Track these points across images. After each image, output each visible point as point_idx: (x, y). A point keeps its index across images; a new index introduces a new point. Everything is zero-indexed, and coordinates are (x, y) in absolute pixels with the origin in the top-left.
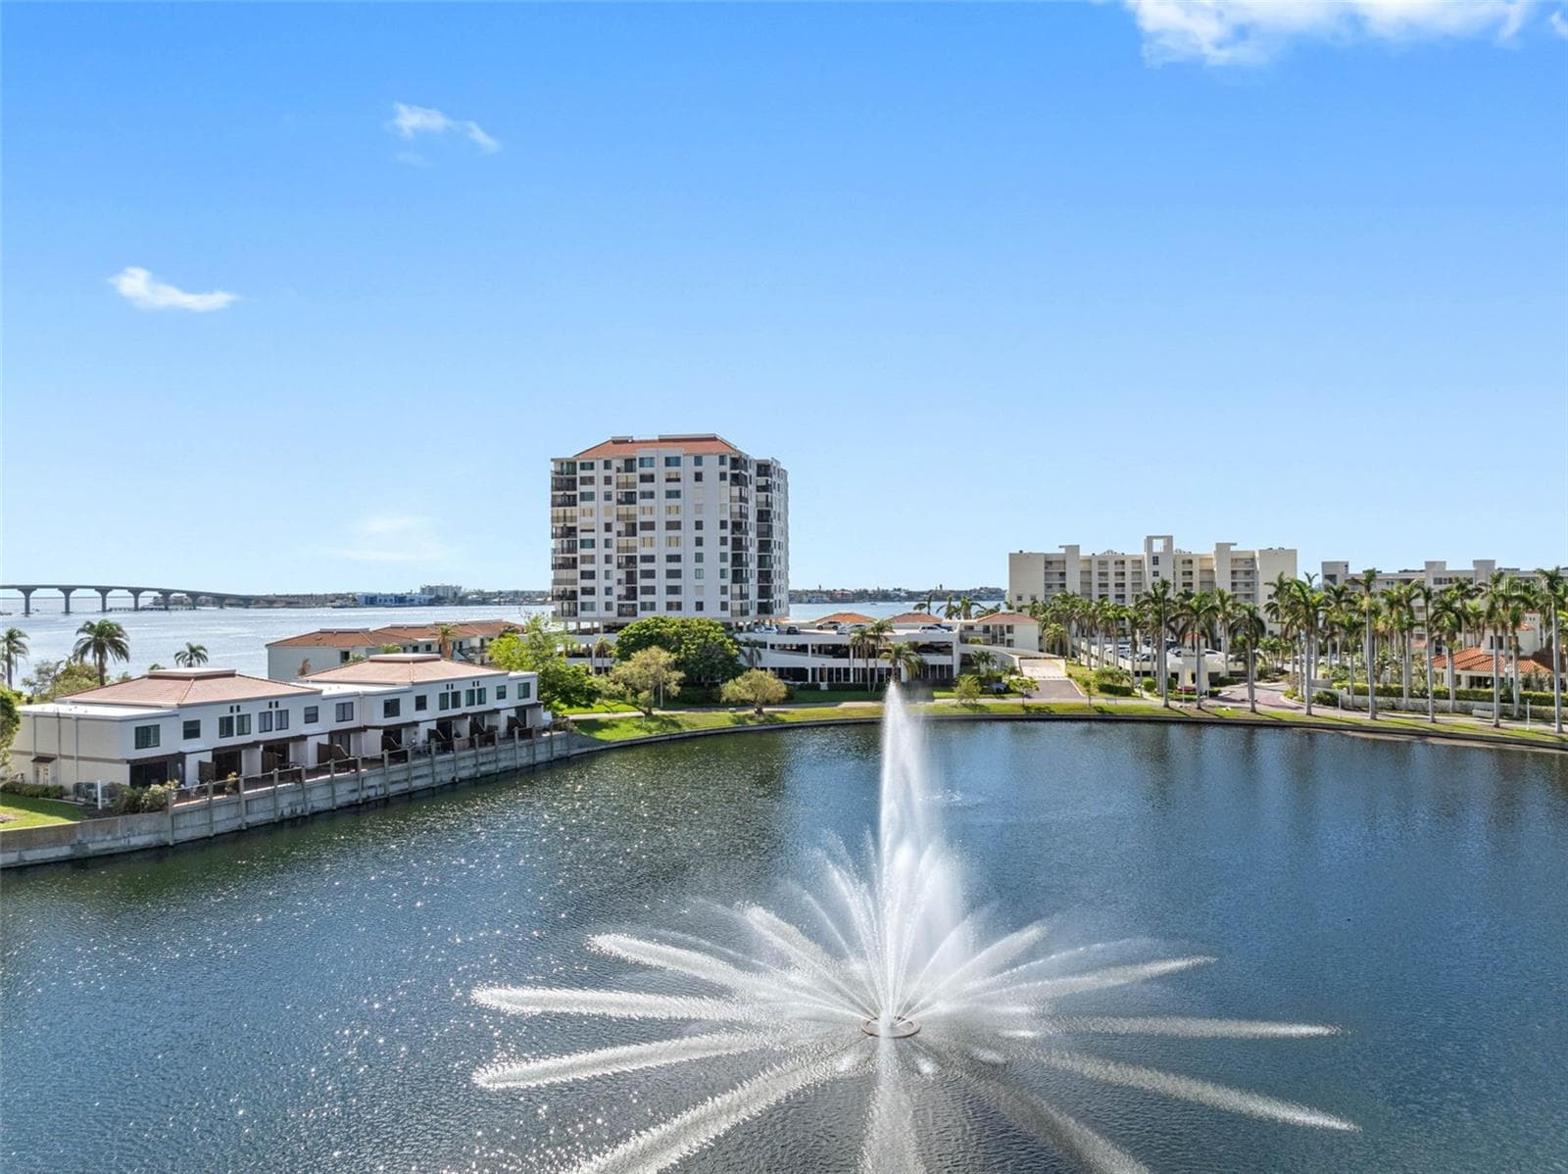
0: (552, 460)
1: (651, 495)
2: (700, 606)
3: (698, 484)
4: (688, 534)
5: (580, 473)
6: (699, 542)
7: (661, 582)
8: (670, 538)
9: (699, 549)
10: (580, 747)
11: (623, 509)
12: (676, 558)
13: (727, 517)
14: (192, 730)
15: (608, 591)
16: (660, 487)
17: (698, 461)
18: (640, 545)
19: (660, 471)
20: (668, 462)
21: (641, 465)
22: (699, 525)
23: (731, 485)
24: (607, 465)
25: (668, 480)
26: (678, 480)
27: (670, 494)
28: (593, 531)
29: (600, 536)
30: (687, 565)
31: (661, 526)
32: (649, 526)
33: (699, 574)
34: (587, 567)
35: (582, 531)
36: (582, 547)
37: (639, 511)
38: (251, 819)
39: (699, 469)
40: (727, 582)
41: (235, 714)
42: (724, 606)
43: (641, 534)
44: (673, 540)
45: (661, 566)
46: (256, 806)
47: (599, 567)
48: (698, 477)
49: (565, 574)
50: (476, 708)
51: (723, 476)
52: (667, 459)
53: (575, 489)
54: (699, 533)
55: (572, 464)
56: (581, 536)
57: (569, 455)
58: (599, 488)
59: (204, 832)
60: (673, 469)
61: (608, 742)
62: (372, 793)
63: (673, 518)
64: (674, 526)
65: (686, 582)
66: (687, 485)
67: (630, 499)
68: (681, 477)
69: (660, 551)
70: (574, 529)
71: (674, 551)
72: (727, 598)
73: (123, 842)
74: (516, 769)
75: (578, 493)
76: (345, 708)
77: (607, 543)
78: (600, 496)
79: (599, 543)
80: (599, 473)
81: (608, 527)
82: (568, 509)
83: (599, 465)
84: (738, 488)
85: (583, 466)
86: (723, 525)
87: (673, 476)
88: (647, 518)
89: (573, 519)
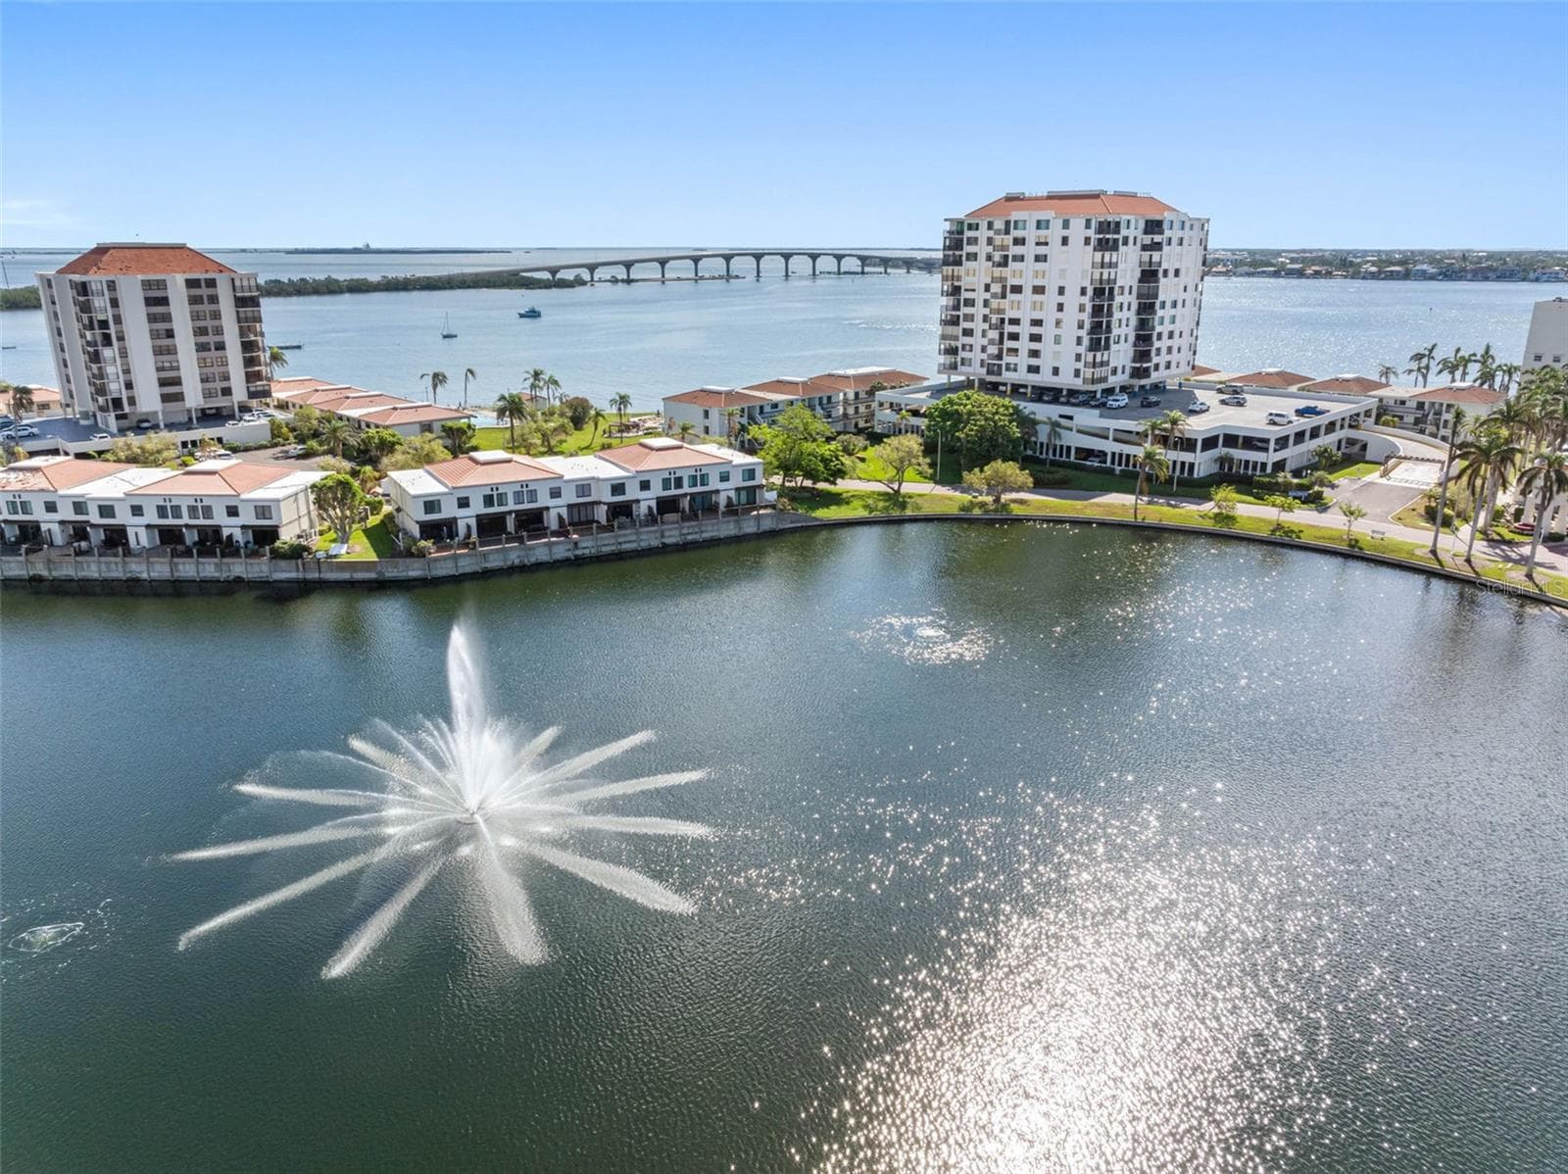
0: (946, 220)
1: (1021, 258)
2: (1056, 371)
3: (1065, 248)
4: (1051, 298)
5: (968, 234)
6: (1060, 308)
7: (1024, 345)
8: (1035, 303)
9: (1060, 315)
10: (792, 522)
11: (997, 272)
12: (1037, 323)
13: (1087, 283)
14: (464, 503)
15: (984, 349)
16: (1029, 250)
17: (1066, 225)
18: (1011, 307)
19: (1031, 234)
20: (1039, 225)
21: (1016, 228)
22: (1061, 291)
23: (1095, 250)
24: (990, 226)
25: (1038, 244)
26: (1046, 244)
27: (1038, 258)
28: (974, 290)
29: (980, 296)
30: (1048, 331)
31: (1028, 290)
32: (1017, 289)
33: (1057, 340)
34: (967, 325)
35: (966, 290)
36: (965, 305)
37: (1012, 274)
38: (489, 565)
39: (1066, 233)
40: (1082, 349)
41: (495, 493)
42: (1077, 373)
43: (1011, 297)
44: (1038, 305)
45: (1025, 330)
46: (491, 557)
47: (978, 326)
48: (1065, 241)
49: (951, 330)
50: (699, 489)
51: (1087, 241)
52: (1039, 222)
53: (962, 249)
54: (1061, 299)
55: (961, 223)
56: (965, 295)
57: (961, 216)
58: (982, 249)
59: (452, 572)
60: (1043, 232)
61: (821, 520)
62: (587, 551)
63: (1039, 282)
64: (1039, 290)
65: (1046, 347)
66: (1054, 250)
67: (1004, 263)
68: (1048, 240)
69: (1026, 315)
70: (959, 288)
71: (1037, 316)
72: (1080, 365)
73: (404, 574)
74: (720, 539)
75: (964, 253)
76: (583, 487)
77: (986, 303)
78: (982, 257)
79: (980, 303)
80: (983, 234)
81: (987, 288)
82: (956, 268)
83: (984, 225)
84: (1101, 253)
85: (970, 227)
86: (1083, 292)
87: (1042, 240)
88: (1016, 282)
89: (959, 278)
